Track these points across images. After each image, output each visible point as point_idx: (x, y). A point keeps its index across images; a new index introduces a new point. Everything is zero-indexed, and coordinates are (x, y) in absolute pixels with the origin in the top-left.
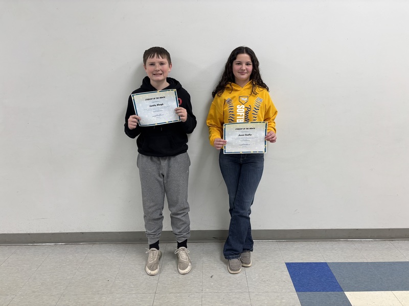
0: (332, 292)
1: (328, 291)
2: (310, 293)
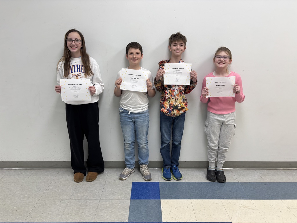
0: (153, 200)
2: (139, 200)
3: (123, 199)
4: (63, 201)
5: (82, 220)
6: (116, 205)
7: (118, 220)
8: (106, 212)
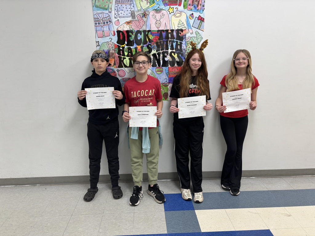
0: (187, 211)
3: (157, 211)
4: (97, 216)
5: (121, 234)
6: (151, 217)
7: (157, 232)
8: (142, 225)
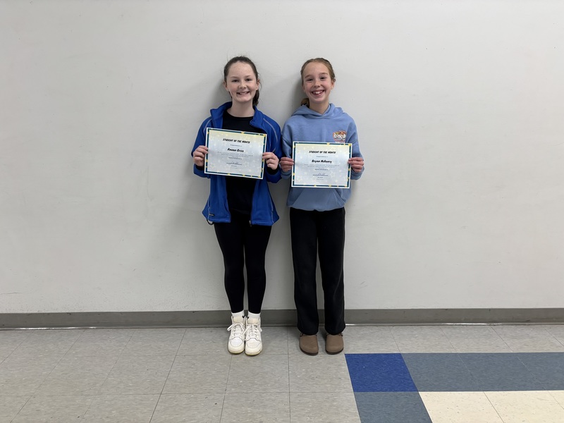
0: (403, 392)
1: (396, 391)
2: (372, 393)
3: (337, 390)
6: (327, 404)
